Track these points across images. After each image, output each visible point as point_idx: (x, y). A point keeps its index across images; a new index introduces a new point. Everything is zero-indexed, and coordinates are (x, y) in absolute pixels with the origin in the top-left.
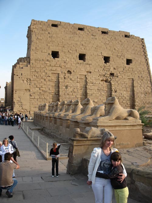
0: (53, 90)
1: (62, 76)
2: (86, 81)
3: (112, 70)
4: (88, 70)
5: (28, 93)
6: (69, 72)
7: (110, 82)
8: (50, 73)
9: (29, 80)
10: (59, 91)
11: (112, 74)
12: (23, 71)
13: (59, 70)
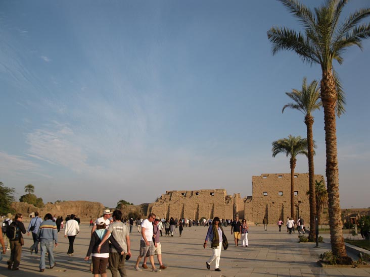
0: (265, 213)
1: (269, 205)
2: (283, 207)
3: (300, 199)
4: (284, 200)
5: (252, 215)
6: (273, 203)
7: (298, 206)
8: (262, 204)
9: (252, 208)
10: (267, 214)
11: (300, 202)
12: (248, 204)
13: (267, 202)
